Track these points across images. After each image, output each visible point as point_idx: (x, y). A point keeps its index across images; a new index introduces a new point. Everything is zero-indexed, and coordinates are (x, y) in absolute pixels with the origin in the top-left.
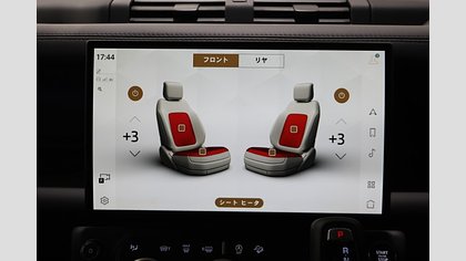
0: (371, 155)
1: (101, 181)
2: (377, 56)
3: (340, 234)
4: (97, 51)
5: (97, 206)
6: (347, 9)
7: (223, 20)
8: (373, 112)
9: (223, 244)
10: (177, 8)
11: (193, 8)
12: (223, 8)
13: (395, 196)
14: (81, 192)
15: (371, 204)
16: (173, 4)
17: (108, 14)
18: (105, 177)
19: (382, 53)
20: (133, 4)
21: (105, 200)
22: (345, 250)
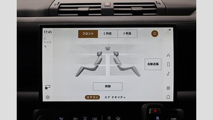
0: (168, 75)
1: (46, 88)
2: (170, 30)
3: (155, 111)
4: (44, 29)
5: (45, 100)
6: (155, 9)
7: (100, 14)
8: (168, 55)
9: (102, 116)
10: (79, 9)
11: (87, 9)
12: (100, 9)
13: (179, 93)
14: (37, 93)
15: (168, 97)
17: (48, 12)
18: (48, 86)
19: (172, 29)
20: (60, 8)
21: (48, 97)
22: (158, 118)
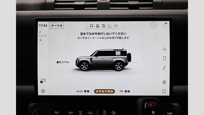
0: (164, 69)
1: (42, 82)
2: (166, 23)
3: (151, 105)
4: (39, 23)
5: (40, 94)
6: (152, 3)
7: (96, 8)
8: (164, 49)
9: (97, 110)
10: (75, 3)
11: (83, 3)
12: (96, 3)
13: (175, 87)
14: (32, 87)
15: (164, 91)
16: (74, 2)
17: (44, 6)
18: (43, 80)
19: (168, 22)
20: (56, 1)
21: (43, 91)
22: (153, 112)
